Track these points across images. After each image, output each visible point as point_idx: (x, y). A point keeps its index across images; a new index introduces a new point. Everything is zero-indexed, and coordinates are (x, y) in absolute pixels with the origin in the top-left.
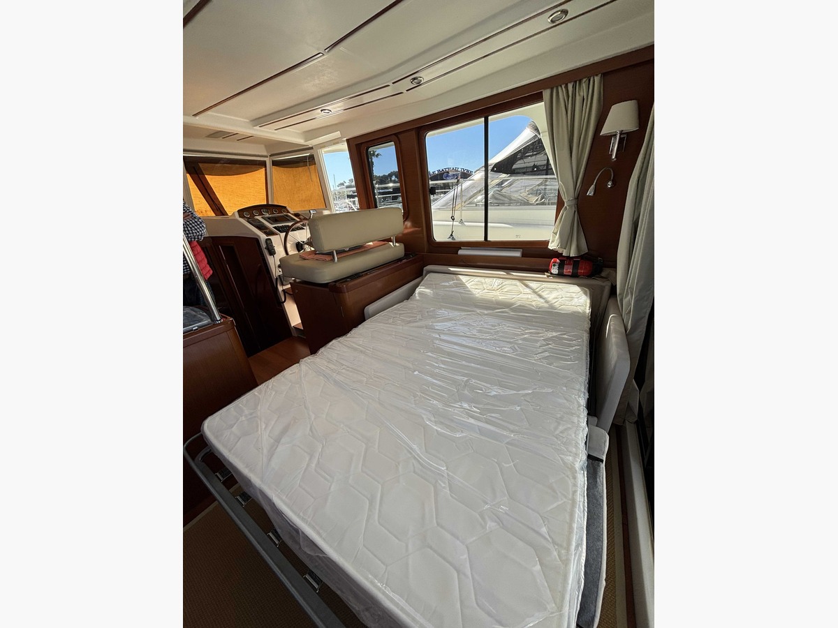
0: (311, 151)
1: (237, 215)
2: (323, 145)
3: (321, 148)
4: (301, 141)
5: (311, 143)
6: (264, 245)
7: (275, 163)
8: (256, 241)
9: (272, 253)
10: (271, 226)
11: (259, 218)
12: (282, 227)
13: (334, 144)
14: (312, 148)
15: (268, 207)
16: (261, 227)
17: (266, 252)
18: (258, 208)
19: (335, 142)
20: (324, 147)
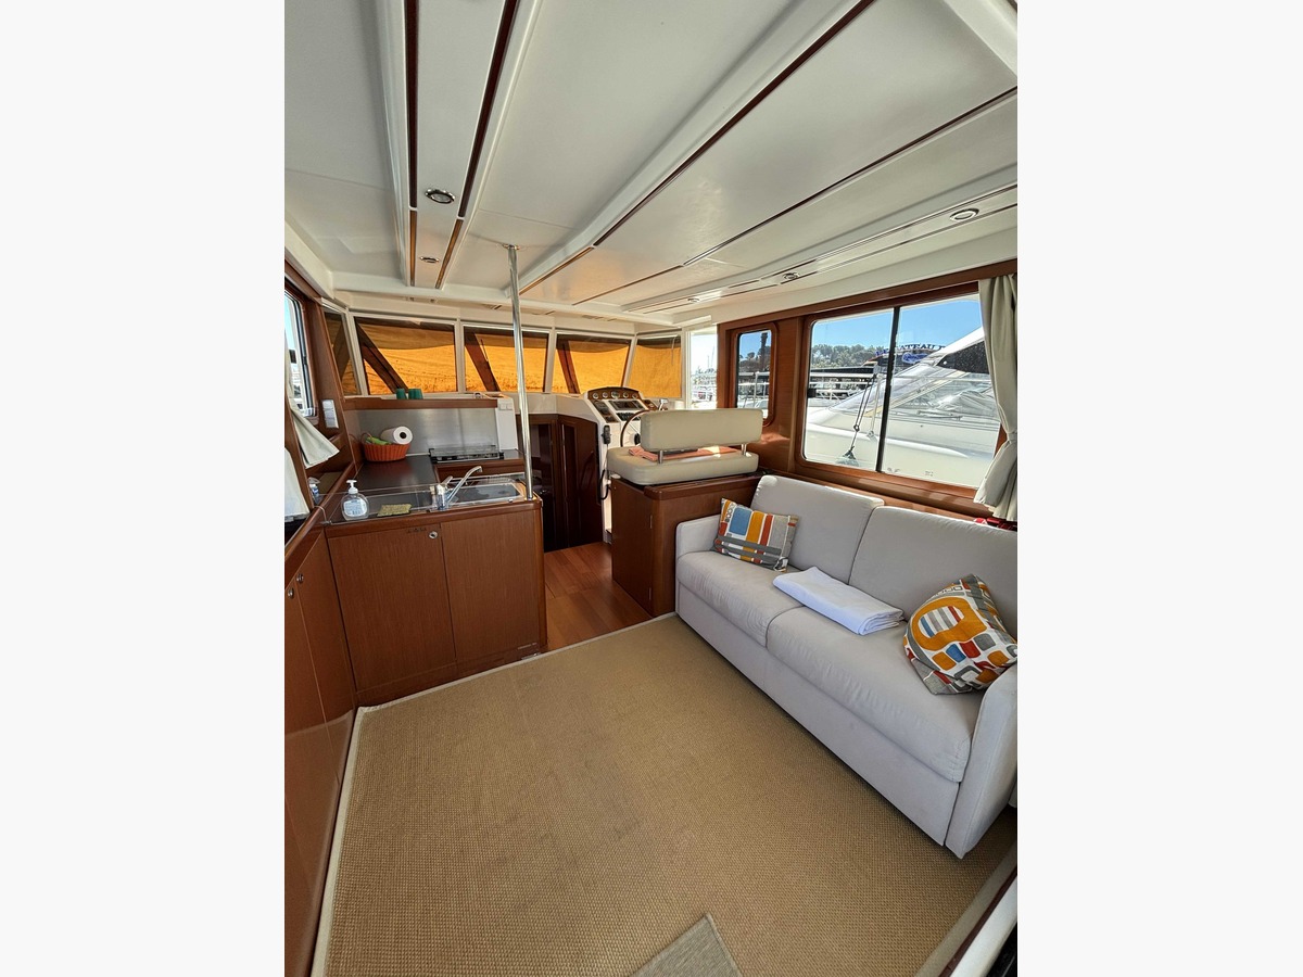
0: (679, 333)
1: (586, 395)
2: (692, 328)
3: (690, 330)
4: (670, 323)
5: (678, 325)
6: (601, 432)
7: (640, 343)
8: (596, 426)
9: (607, 441)
10: (614, 412)
11: (606, 401)
12: (625, 415)
13: (705, 327)
14: (680, 330)
15: (619, 390)
16: (604, 412)
17: (601, 439)
18: (609, 390)
19: (706, 325)
20: (694, 329)
